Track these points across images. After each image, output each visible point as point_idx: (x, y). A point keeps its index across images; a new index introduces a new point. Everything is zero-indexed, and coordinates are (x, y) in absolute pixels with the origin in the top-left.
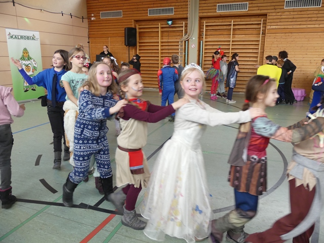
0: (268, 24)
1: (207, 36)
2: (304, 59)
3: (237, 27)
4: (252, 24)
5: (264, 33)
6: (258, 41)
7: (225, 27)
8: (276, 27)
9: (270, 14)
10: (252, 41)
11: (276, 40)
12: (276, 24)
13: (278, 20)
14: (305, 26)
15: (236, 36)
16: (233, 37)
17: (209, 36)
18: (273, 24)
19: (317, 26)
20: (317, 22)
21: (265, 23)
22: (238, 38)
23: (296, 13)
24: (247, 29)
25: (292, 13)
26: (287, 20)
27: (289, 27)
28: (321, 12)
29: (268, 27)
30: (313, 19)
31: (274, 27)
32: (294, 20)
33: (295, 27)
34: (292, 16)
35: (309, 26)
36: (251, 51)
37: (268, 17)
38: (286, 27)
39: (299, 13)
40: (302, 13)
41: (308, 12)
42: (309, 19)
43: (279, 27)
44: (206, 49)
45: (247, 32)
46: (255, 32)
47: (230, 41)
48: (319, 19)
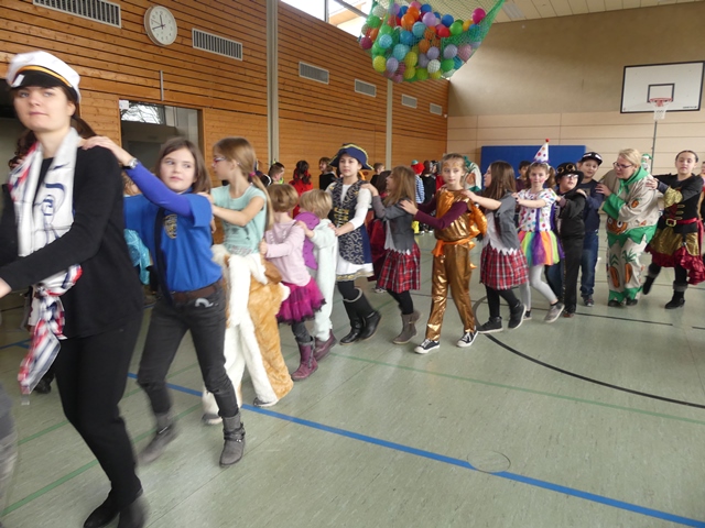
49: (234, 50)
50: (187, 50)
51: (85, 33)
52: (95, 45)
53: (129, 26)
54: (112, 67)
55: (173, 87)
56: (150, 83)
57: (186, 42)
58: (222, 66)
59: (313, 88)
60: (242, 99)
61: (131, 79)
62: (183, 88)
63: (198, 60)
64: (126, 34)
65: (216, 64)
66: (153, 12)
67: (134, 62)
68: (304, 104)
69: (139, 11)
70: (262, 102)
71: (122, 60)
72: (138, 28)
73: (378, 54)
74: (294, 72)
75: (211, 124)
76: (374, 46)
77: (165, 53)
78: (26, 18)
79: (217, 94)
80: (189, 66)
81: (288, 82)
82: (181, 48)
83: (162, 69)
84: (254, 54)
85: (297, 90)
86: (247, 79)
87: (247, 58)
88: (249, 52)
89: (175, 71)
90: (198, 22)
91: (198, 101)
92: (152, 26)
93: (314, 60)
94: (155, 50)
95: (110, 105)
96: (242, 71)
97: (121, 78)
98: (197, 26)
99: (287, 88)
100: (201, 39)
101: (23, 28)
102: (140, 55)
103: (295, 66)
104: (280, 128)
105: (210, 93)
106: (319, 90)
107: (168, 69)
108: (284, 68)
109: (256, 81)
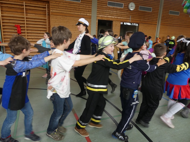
0: (51, 8)
1: (3, 12)
2: (75, 33)
3: (28, 8)
4: (39, 7)
5: (49, 15)
6: (46, 20)
7: (18, 7)
8: (57, 11)
9: (52, 2)
10: (41, 19)
11: (57, 20)
12: (56, 9)
13: (57, 7)
14: (73, 13)
15: (28, 14)
16: (26, 15)
17: (4, 12)
18: (54, 9)
19: (79, 14)
20: (79, 12)
21: (49, 8)
22: (30, 16)
23: (67, 4)
24: (36, 10)
25: (65, 3)
26: (62, 7)
27: (64, 12)
28: (81, 5)
29: (51, 11)
30: (77, 9)
31: (55, 11)
32: (67, 8)
33: (67, 12)
34: (65, 6)
35: (75, 13)
36: (41, 26)
37: (51, 4)
38: (62, 12)
39: (69, 4)
40: (71, 4)
41: (74, 5)
42: (75, 9)
43: (58, 11)
44: (3, 22)
45: (36, 12)
46: (42, 13)
47: (24, 18)
48: (80, 9)
49: (150, 9)
50: (137, 11)
51: (116, 10)
52: (118, 12)
53: (125, 7)
54: (120, 16)
55: (133, 19)
56: (128, 18)
57: (137, 9)
58: (146, 14)
59: (173, 17)
60: (150, 21)
61: (124, 18)
62: (135, 19)
63: (140, 13)
64: (124, 9)
65: (144, 13)
66: (130, 4)
67: (125, 15)
68: (170, 21)
69: (127, 4)
70: (156, 21)
71: (122, 14)
72: (127, 8)
73: (185, 8)
74: (167, 13)
75: (141, 27)
76: (185, 6)
77: (132, 12)
78: (106, 9)
79: (143, 20)
80: (137, 14)
81: (165, 16)
82: (136, 11)
83: (131, 15)
84: (155, 10)
85: (167, 18)
86: (152, 16)
87: (153, 11)
88: (154, 10)
89: (134, 16)
90: (141, 4)
91: (138, 22)
92: (129, 7)
93: (175, 9)
94: (130, 12)
95: (119, 23)
96: (151, 14)
97: (122, 18)
98: (140, 5)
99: (164, 17)
100: (141, 8)
101: (105, 10)
102: (126, 13)
103: (168, 12)
104: (160, 28)
105: (141, 20)
106: (175, 17)
107: (132, 15)
108: (164, 13)
109: (155, 16)
